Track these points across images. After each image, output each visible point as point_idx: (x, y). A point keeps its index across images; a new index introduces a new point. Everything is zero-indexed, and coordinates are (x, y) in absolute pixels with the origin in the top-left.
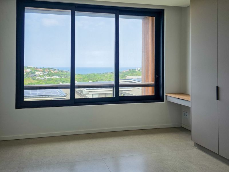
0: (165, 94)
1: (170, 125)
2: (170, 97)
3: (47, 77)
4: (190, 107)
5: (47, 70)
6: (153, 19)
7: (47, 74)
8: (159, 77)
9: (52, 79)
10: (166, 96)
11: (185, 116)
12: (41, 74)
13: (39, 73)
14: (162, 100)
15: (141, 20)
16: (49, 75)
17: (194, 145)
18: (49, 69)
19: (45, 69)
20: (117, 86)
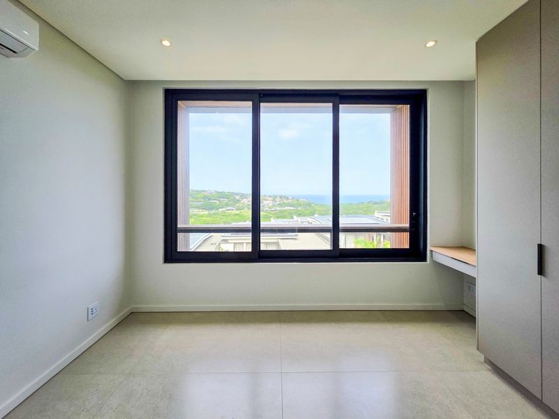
0: (429, 248)
1: (439, 305)
2: (439, 253)
3: (278, 208)
4: (475, 278)
5: (278, 199)
6: (406, 109)
7: (279, 204)
8: (418, 215)
9: (285, 211)
10: (431, 251)
11: (469, 290)
12: (271, 204)
13: (268, 202)
14: (423, 258)
15: (389, 115)
16: (280, 205)
17: (483, 360)
18: (281, 197)
19: (276, 197)
20: (336, 230)
